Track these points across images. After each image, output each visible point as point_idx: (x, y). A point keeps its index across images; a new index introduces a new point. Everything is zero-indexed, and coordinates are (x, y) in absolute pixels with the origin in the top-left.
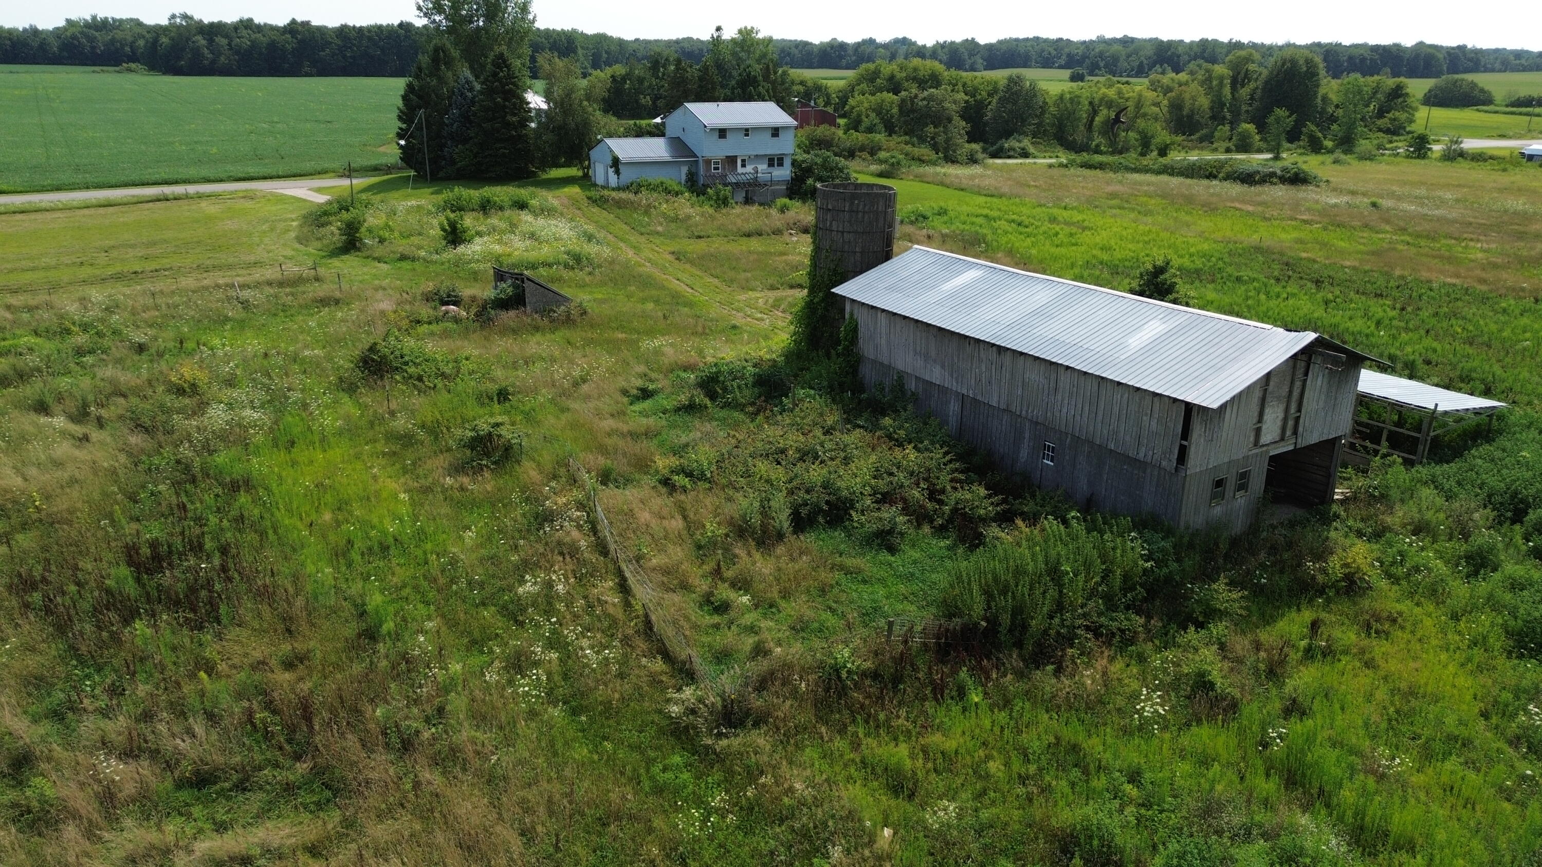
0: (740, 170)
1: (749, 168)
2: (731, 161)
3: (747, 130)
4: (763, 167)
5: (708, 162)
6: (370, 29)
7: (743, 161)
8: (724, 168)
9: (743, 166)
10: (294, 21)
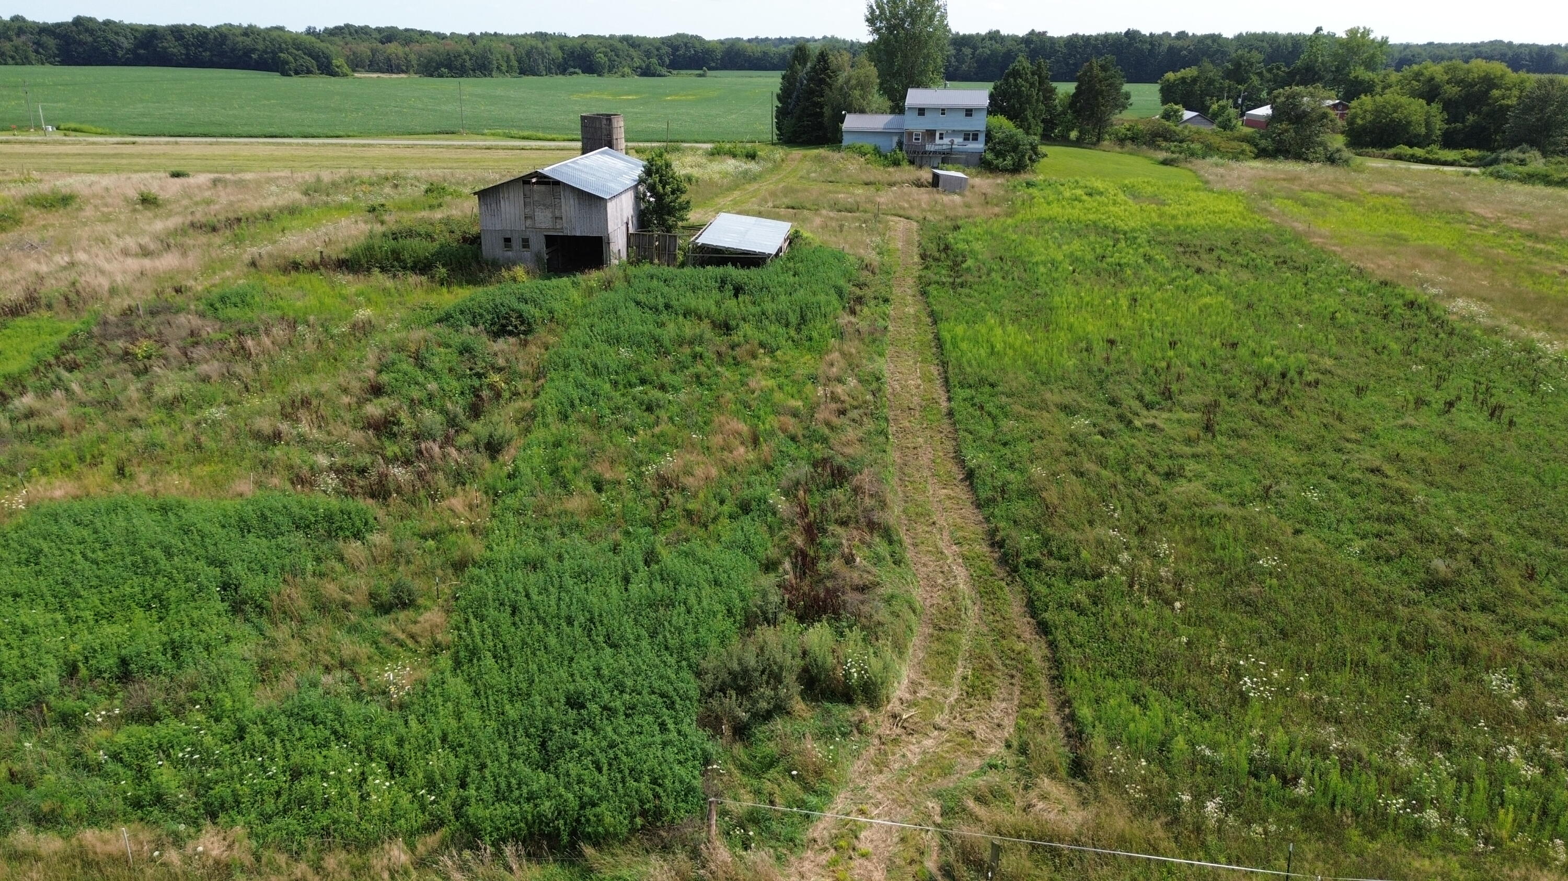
0: (938, 141)
1: (946, 141)
2: (931, 134)
3: (943, 110)
4: (959, 140)
5: (910, 134)
6: (1097, 38)
7: (941, 134)
8: (923, 139)
9: (941, 138)
10: (1032, 33)
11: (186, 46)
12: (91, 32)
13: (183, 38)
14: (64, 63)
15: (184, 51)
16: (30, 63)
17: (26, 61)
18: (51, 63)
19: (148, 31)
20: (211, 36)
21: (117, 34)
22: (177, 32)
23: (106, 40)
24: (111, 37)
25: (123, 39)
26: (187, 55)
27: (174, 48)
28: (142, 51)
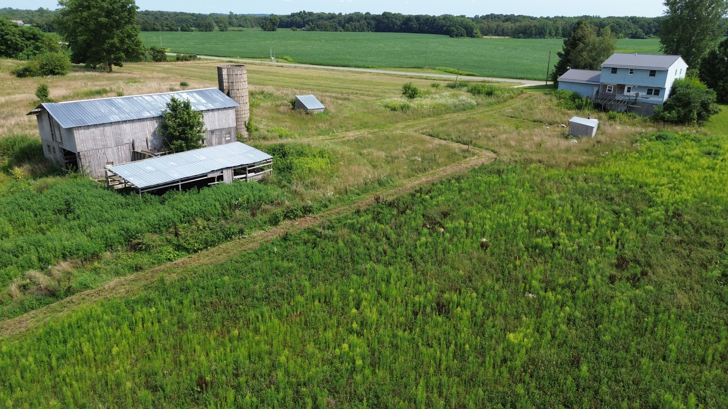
1: (633, 93)
2: (621, 87)
3: (632, 70)
4: (643, 94)
5: (605, 86)
7: (629, 88)
8: (614, 91)
9: (629, 91)
11: (420, 24)
12: (387, 18)
13: (419, 20)
14: (376, 31)
15: (418, 26)
16: (364, 31)
17: (363, 30)
18: (372, 31)
19: (407, 18)
20: (430, 20)
21: (397, 19)
22: (418, 18)
23: (392, 22)
24: (394, 20)
25: (398, 21)
26: (419, 28)
27: (415, 25)
28: (403, 26)
